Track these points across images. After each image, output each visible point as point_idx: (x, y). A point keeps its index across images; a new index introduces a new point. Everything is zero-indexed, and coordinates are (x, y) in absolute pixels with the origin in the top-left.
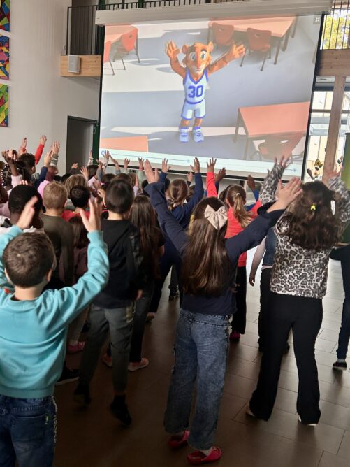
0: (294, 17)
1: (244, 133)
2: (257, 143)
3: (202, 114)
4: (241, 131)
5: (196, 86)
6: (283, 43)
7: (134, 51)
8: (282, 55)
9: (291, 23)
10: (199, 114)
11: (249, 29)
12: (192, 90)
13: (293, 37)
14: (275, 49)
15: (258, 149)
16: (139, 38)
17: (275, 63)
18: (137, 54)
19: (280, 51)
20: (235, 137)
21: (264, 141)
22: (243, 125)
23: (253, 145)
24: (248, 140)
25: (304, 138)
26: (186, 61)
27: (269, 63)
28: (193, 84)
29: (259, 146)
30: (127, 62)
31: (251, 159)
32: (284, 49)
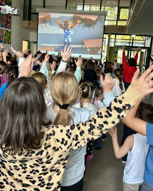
0: (98, 16)
1: (84, 47)
2: (88, 50)
3: (70, 41)
4: (84, 46)
5: (68, 32)
6: (95, 22)
7: (49, 21)
8: (95, 26)
9: (97, 17)
10: (69, 41)
11: (85, 18)
12: (67, 33)
13: (98, 21)
14: (93, 24)
15: (89, 51)
16: (51, 17)
17: (93, 28)
18: (50, 22)
19: (94, 25)
20: (82, 48)
21: (90, 49)
22: (84, 45)
23: (87, 50)
24: (86, 49)
25: (101, 49)
26: (65, 25)
27: (91, 28)
28: (67, 32)
29: (89, 50)
30: (47, 24)
31: (87, 54)
32: (95, 24)
